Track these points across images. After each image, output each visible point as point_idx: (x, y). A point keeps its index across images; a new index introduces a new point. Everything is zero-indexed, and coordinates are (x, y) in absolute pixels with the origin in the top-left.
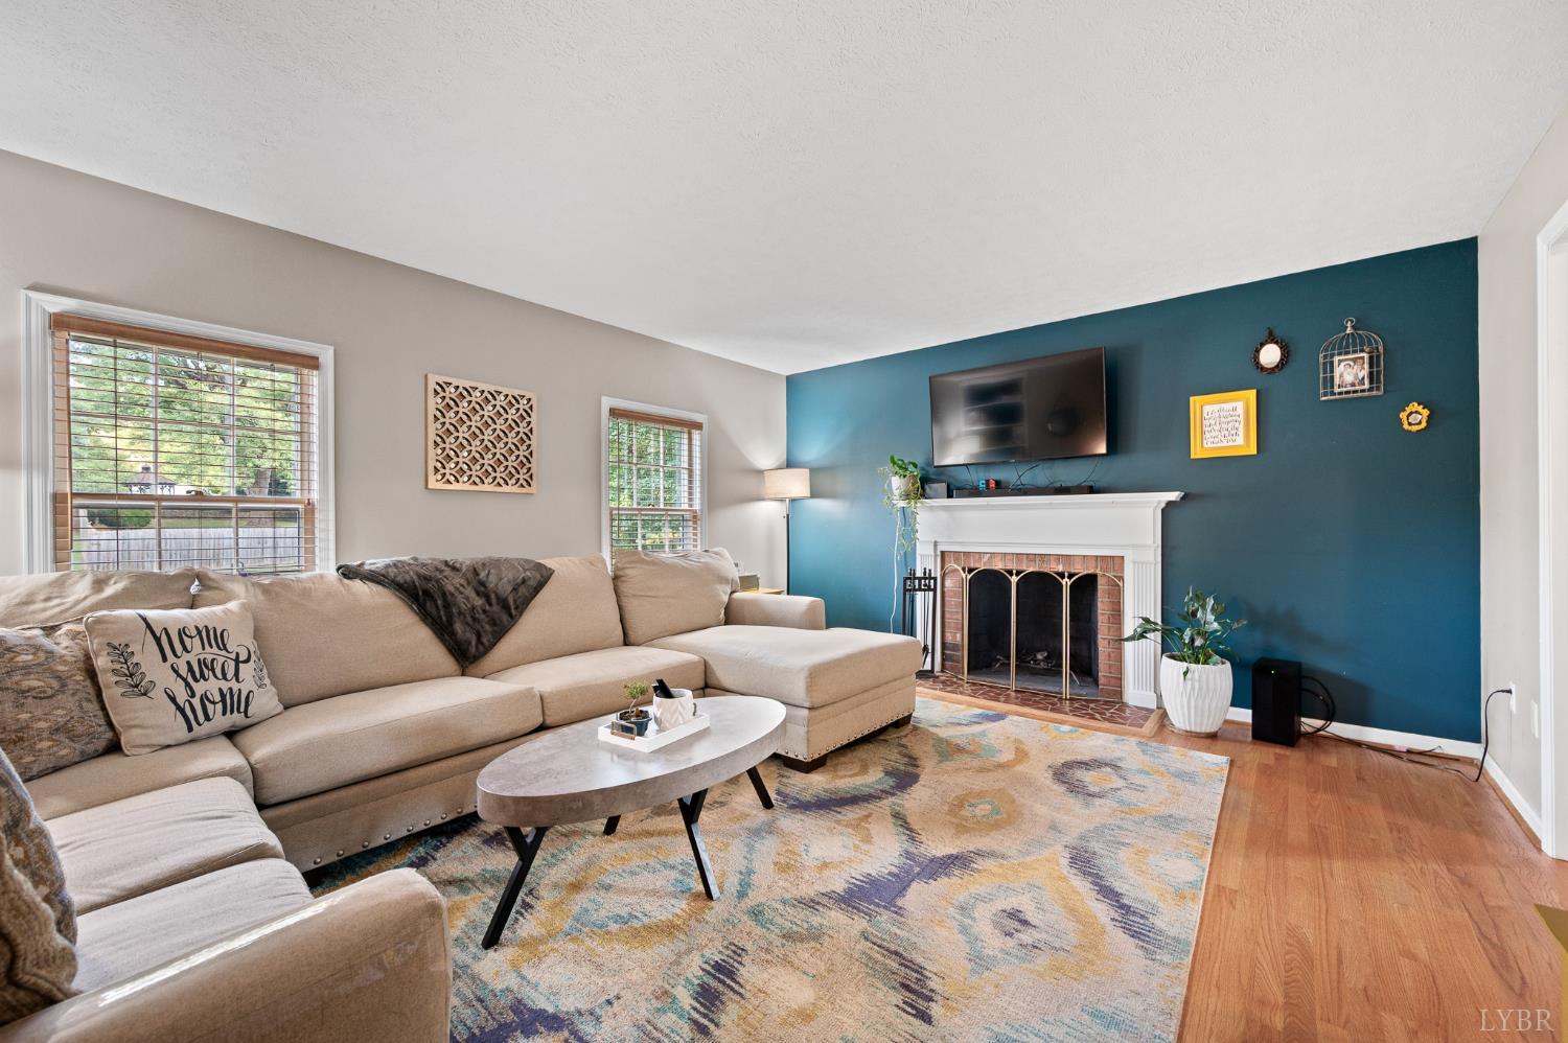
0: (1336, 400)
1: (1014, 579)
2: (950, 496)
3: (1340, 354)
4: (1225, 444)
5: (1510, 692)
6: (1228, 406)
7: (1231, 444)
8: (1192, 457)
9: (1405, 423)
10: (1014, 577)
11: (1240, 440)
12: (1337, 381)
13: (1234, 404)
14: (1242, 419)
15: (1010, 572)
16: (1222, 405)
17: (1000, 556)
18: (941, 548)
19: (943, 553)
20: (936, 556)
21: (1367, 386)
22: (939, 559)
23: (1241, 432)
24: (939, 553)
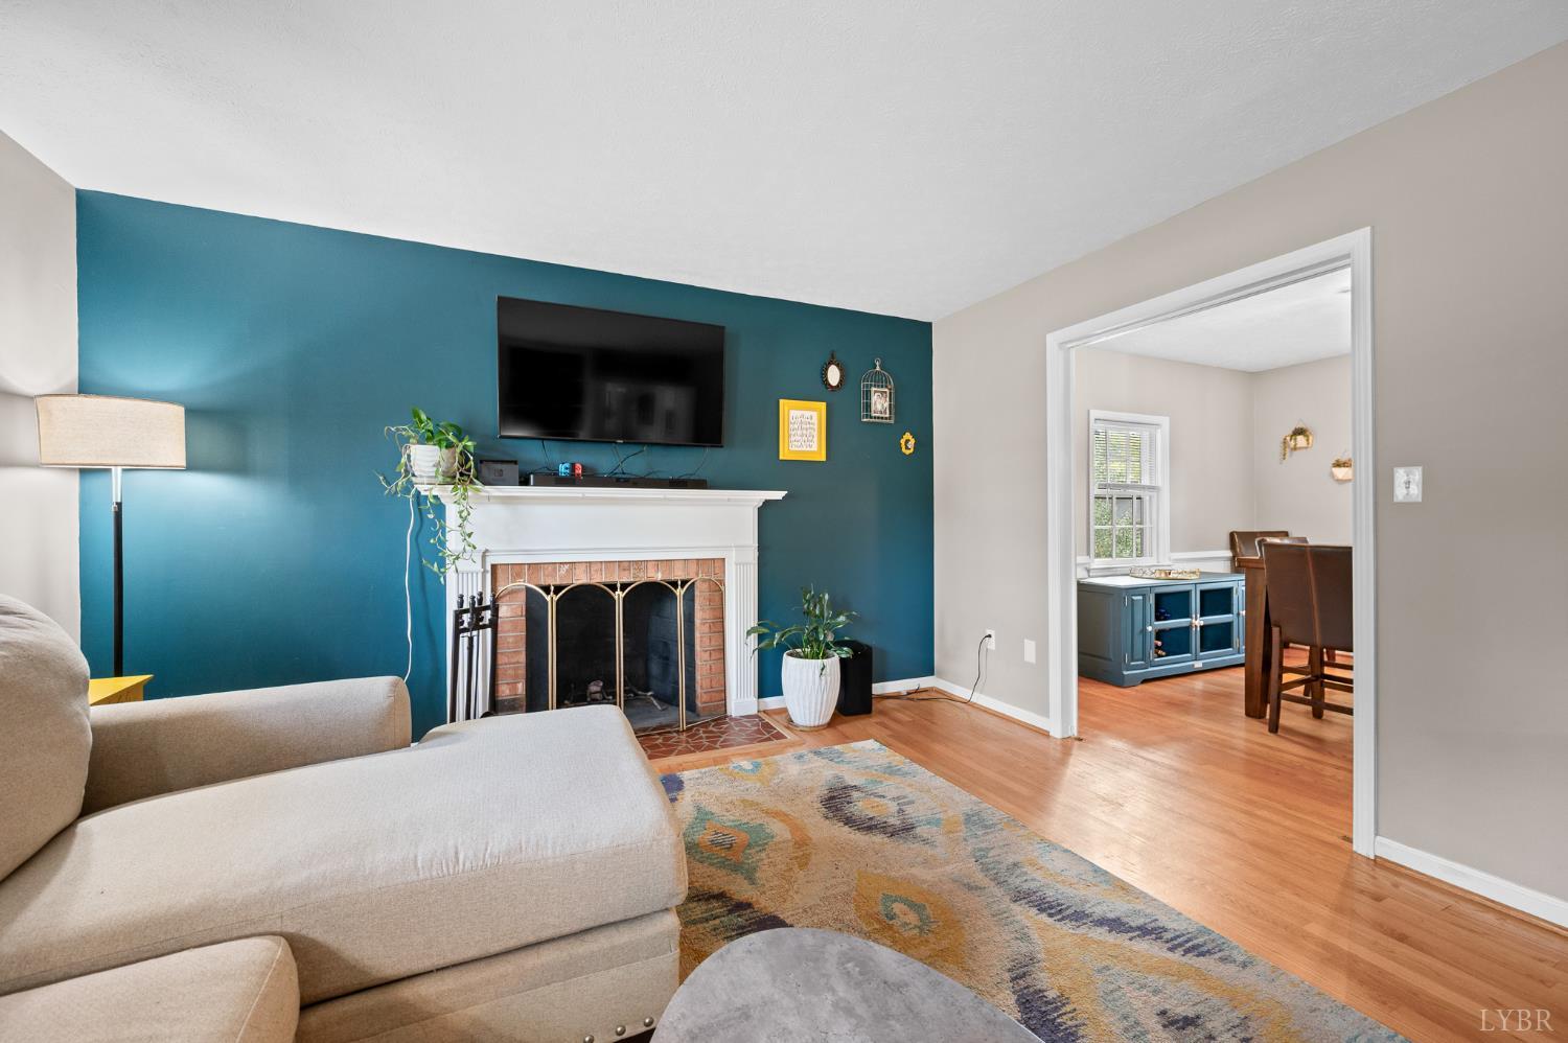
0: (873, 422)
1: (619, 595)
2: (524, 482)
3: (875, 386)
4: (804, 449)
5: (990, 636)
6: (808, 414)
7: (808, 449)
8: (781, 458)
9: (903, 448)
10: (618, 592)
11: (815, 448)
12: (873, 408)
13: (812, 413)
14: (816, 427)
15: (613, 587)
16: (804, 412)
17: (583, 567)
18: (490, 561)
19: (494, 567)
20: (484, 572)
21: (888, 415)
22: (489, 576)
23: (815, 439)
24: (489, 568)
